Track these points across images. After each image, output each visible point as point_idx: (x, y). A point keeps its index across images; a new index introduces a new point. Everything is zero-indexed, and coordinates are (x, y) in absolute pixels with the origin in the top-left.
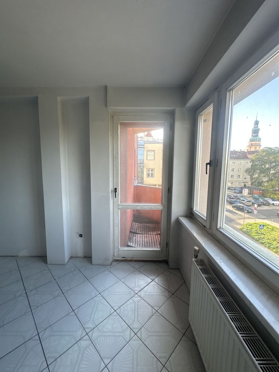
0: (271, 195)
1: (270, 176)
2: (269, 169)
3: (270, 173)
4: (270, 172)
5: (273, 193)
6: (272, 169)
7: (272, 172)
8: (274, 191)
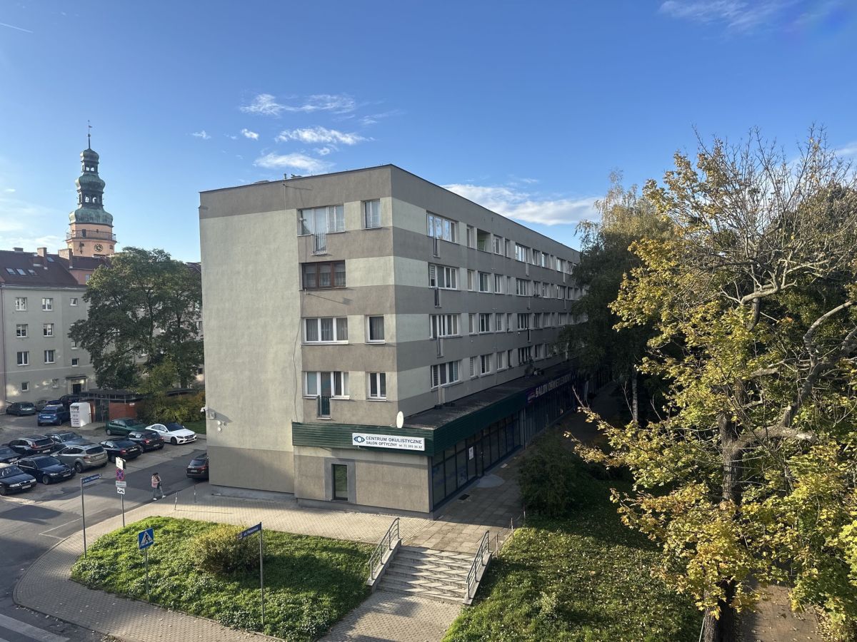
0: (163, 411)
1: (153, 346)
2: (147, 324)
3: (151, 338)
4: (151, 334)
5: (168, 404)
6: (156, 324)
7: (159, 331)
8: (171, 395)
